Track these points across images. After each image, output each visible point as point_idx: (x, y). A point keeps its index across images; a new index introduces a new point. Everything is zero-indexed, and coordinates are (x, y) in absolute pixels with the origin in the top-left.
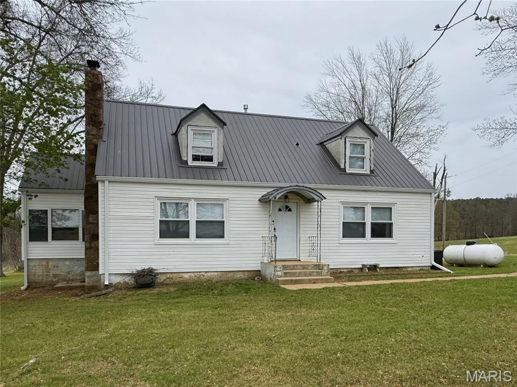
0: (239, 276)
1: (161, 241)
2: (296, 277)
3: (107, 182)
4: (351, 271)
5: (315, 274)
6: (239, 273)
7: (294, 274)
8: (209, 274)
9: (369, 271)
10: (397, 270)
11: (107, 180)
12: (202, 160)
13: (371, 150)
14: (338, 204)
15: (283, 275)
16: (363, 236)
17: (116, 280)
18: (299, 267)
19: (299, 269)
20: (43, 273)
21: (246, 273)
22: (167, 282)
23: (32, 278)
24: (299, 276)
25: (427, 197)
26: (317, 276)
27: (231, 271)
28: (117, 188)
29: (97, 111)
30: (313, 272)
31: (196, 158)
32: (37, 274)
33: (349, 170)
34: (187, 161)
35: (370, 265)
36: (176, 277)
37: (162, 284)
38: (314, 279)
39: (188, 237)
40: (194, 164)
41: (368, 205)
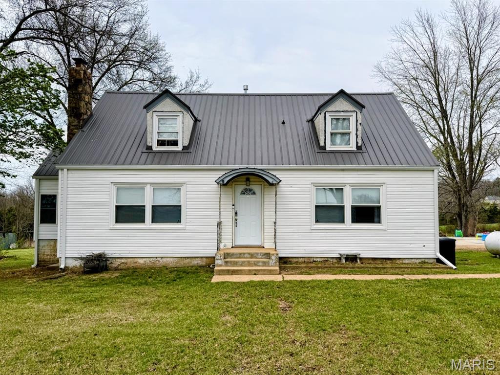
0: (196, 262)
1: (115, 226)
2: (238, 266)
3: (65, 170)
4: (326, 260)
5: (260, 264)
6: (196, 259)
7: (235, 264)
8: (164, 260)
9: (346, 261)
10: (388, 262)
11: (65, 168)
12: (168, 145)
13: (358, 124)
14: (309, 186)
15: (223, 264)
16: (342, 221)
17: (72, 264)
18: (246, 255)
19: (247, 258)
20: (51, 252)
21: (205, 259)
22: (121, 267)
23: (42, 257)
24: (241, 265)
25: (429, 175)
26: (263, 266)
27: (188, 257)
28: (76, 175)
29: (79, 105)
30: (258, 262)
31: (161, 143)
32: (46, 253)
33: (330, 147)
34: (152, 146)
35: (347, 255)
36: (131, 262)
37: (116, 269)
38: (255, 270)
39: (144, 222)
40: (157, 149)
41: (348, 186)
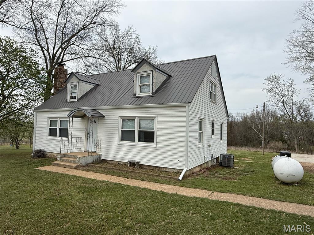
12: (73, 99)
13: (154, 78)
15: (59, 160)
16: (133, 140)
33: (138, 94)
34: (67, 100)
40: (70, 101)
41: (137, 118)
